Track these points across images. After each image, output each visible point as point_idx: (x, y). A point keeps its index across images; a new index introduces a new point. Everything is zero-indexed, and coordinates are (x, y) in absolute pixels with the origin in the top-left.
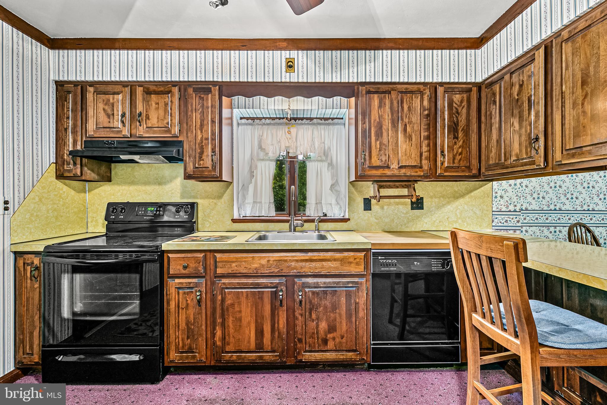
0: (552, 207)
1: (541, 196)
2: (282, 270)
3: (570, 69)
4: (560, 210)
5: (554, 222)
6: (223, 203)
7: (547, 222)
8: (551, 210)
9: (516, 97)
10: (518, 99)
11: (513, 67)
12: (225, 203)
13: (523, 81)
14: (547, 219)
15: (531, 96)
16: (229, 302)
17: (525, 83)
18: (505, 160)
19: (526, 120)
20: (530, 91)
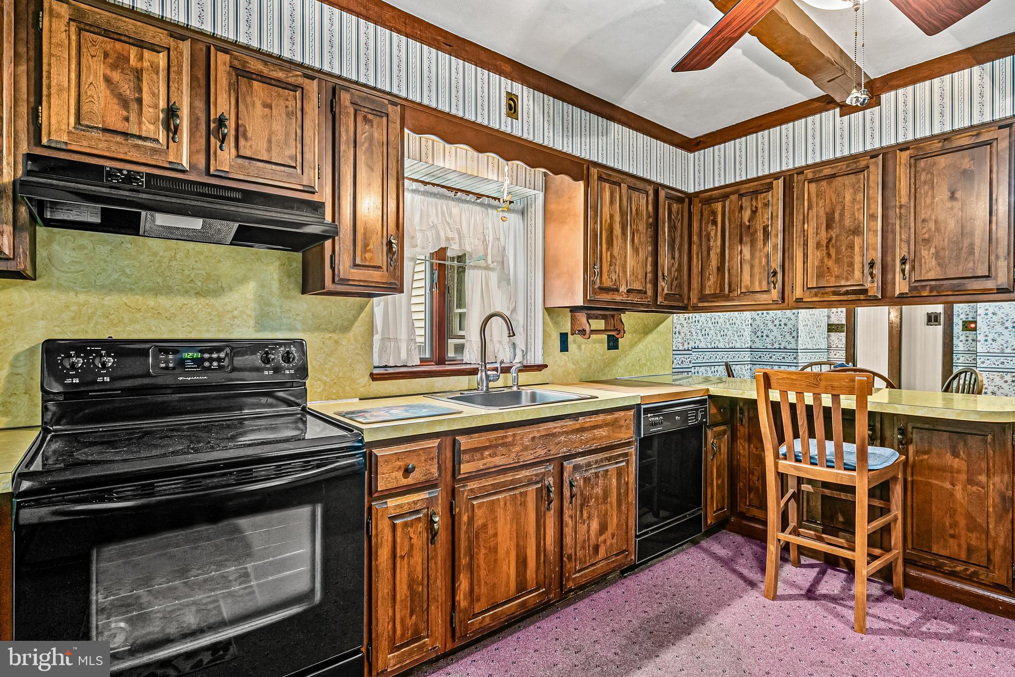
0: (776, 346)
1: (764, 335)
2: (549, 451)
3: (815, 210)
4: (785, 348)
5: (778, 360)
6: (352, 341)
7: (771, 360)
8: (775, 348)
9: (747, 224)
10: (749, 226)
11: (744, 189)
12: (356, 339)
13: (756, 208)
14: (771, 358)
15: (768, 226)
16: (479, 522)
17: (760, 210)
18: (730, 291)
19: (760, 251)
20: (766, 220)
